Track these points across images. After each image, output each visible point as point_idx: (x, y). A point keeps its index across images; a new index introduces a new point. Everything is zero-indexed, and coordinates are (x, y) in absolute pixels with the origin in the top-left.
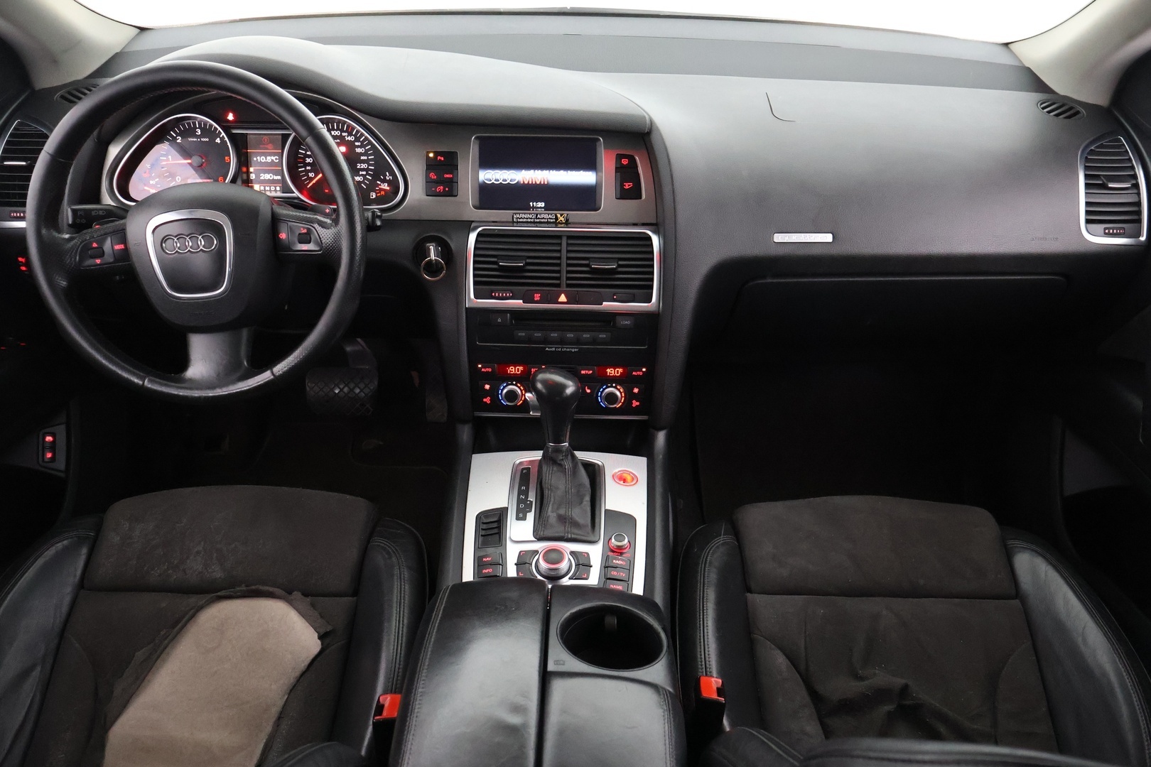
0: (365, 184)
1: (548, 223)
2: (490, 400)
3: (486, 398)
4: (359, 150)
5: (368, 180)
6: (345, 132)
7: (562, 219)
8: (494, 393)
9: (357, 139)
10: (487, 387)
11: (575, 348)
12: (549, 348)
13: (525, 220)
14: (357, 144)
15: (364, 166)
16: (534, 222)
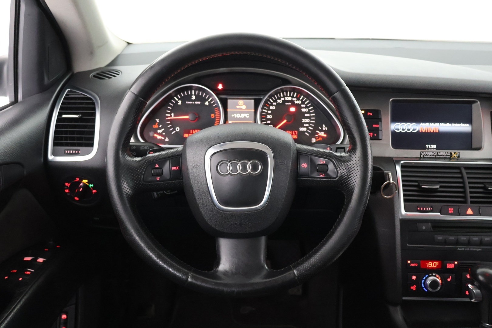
0: (308, 133)
1: (445, 158)
2: (416, 288)
3: (413, 286)
4: (304, 110)
5: (310, 130)
6: (295, 98)
7: (455, 155)
8: (418, 282)
9: (303, 103)
10: (414, 278)
11: (479, 248)
12: (460, 248)
13: (429, 156)
14: (302, 106)
15: (307, 120)
16: (435, 158)
